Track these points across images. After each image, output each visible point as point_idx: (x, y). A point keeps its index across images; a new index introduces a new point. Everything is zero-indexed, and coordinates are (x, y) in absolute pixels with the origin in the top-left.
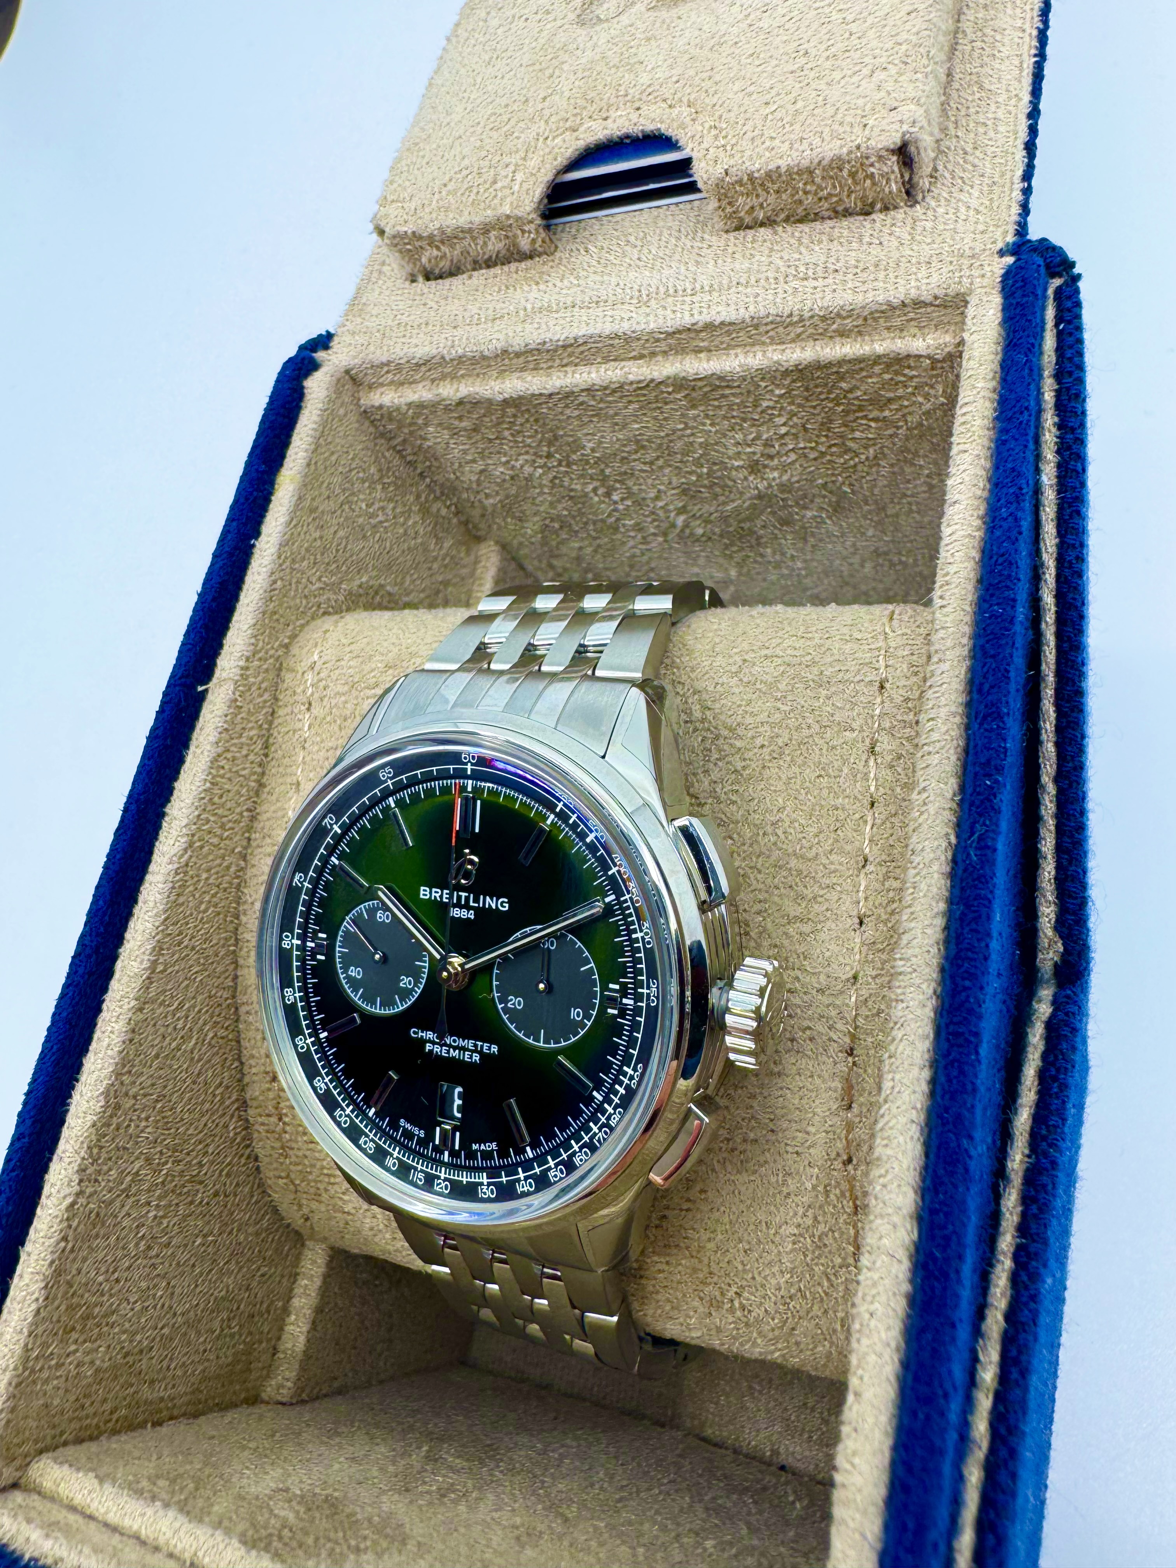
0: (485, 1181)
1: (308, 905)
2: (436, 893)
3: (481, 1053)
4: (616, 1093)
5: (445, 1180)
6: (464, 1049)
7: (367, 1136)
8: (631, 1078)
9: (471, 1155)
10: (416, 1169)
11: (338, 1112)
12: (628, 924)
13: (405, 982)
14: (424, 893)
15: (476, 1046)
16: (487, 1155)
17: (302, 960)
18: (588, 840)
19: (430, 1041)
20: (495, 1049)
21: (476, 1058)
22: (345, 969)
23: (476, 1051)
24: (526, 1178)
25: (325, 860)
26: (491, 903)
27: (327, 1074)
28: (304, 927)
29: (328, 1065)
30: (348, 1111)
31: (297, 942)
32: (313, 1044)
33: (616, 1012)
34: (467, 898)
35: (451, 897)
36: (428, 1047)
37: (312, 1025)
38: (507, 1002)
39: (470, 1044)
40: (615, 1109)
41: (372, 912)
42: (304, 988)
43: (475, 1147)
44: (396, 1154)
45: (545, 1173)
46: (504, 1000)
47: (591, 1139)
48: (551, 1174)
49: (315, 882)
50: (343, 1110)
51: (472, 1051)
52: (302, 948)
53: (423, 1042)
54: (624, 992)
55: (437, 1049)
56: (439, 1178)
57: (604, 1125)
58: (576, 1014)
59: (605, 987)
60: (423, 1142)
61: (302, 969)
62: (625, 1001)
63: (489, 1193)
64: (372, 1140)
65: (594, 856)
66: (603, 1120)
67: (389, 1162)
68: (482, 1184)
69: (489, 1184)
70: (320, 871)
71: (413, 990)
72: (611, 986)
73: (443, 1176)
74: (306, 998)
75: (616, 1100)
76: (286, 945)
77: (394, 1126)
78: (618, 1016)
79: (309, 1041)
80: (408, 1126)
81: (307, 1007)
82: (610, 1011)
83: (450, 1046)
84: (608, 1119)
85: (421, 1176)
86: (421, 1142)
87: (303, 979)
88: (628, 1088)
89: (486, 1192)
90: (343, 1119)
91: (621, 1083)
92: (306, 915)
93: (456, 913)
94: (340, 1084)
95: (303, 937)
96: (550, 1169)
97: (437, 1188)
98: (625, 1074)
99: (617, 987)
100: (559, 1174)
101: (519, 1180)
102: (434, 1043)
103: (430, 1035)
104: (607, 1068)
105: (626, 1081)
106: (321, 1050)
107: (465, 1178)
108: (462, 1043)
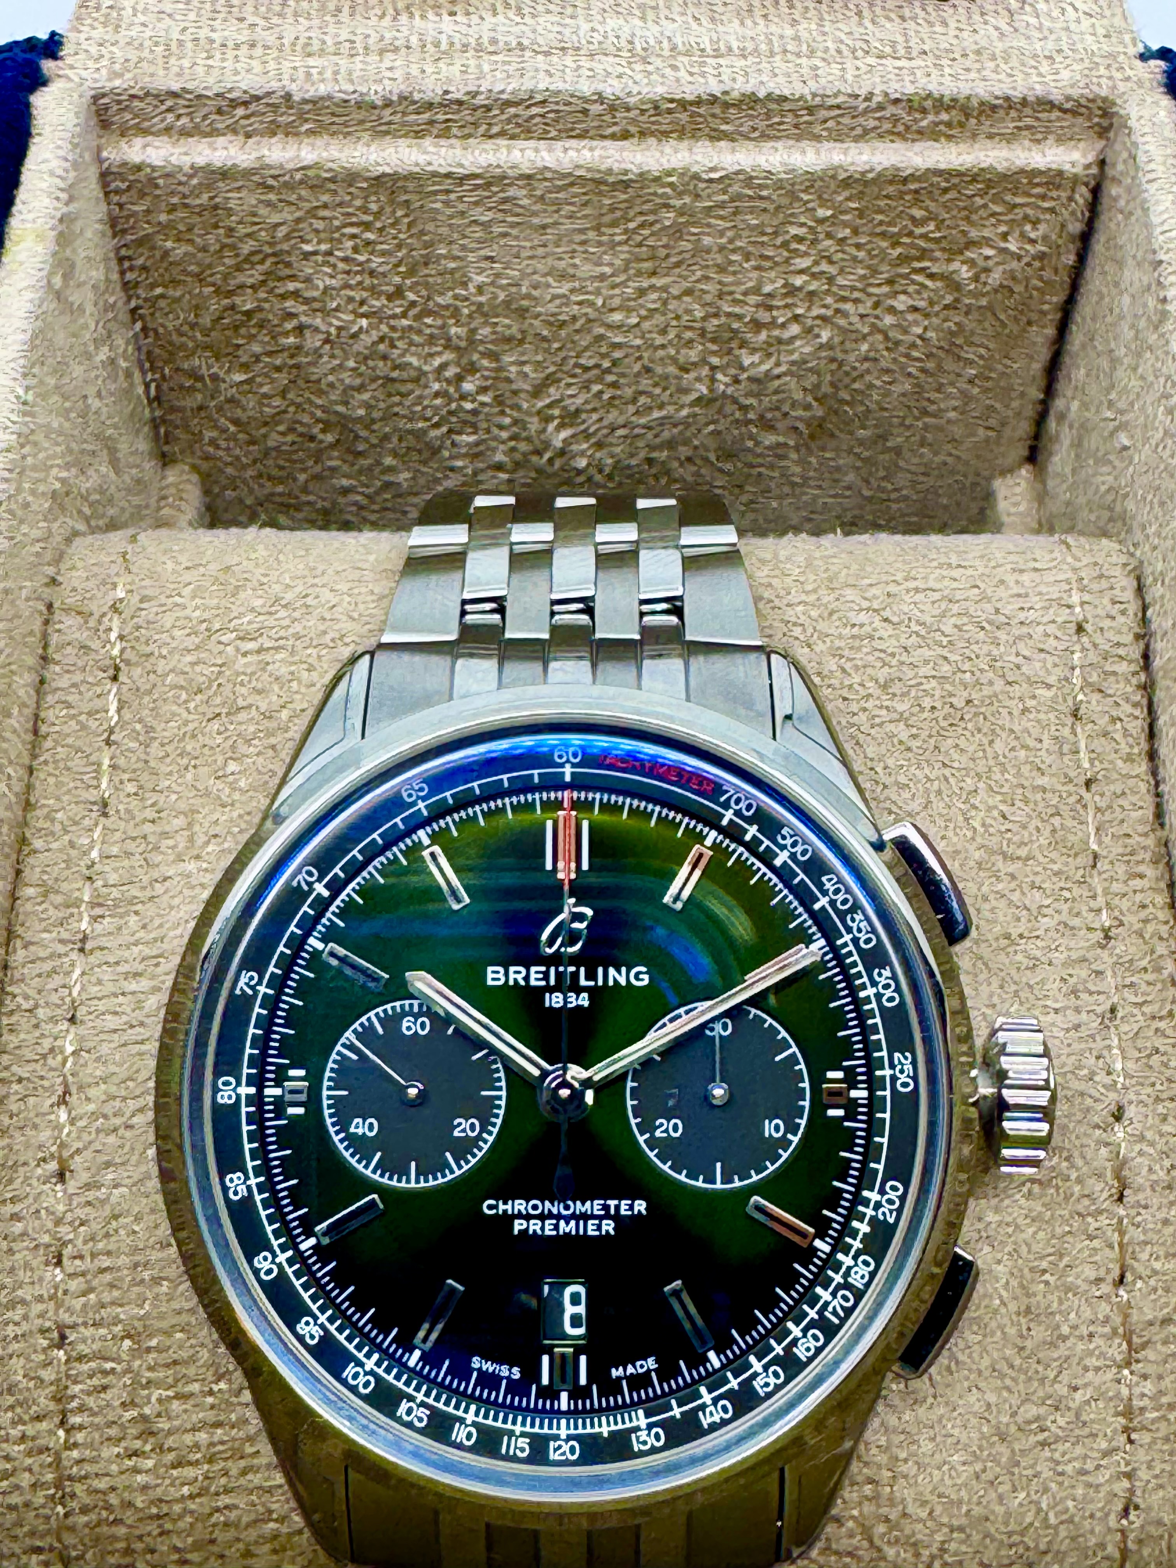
0: (643, 1422)
1: (267, 1024)
2: (517, 974)
3: (617, 1218)
4: (854, 1234)
5: (569, 1438)
6: (585, 1217)
7: (411, 1399)
8: (878, 1205)
9: (611, 1388)
10: (511, 1433)
11: (350, 1371)
12: (849, 979)
13: (463, 1127)
14: (494, 976)
15: (606, 1208)
16: (639, 1382)
17: (257, 1119)
18: (778, 862)
19: (520, 1216)
20: (640, 1206)
21: (608, 1226)
22: (343, 1125)
23: (607, 1216)
24: (715, 1401)
25: (298, 944)
26: (617, 976)
27: (322, 1309)
28: (259, 1062)
29: (322, 1292)
30: (370, 1364)
31: (246, 1090)
32: (290, 1262)
33: (840, 1112)
34: (575, 976)
35: (546, 976)
36: (518, 1226)
37: (285, 1230)
38: (653, 1129)
39: (596, 1206)
40: (855, 1258)
41: (392, 1022)
42: (264, 1169)
43: (615, 1373)
44: (470, 1417)
45: (747, 1385)
46: (647, 1127)
47: (820, 1313)
48: (757, 1384)
49: (279, 984)
50: (360, 1364)
51: (601, 1218)
52: (258, 1100)
53: (508, 1219)
54: (851, 1081)
55: (535, 1226)
56: (556, 1438)
57: (839, 1287)
58: (772, 1128)
59: (817, 1080)
60: (517, 1388)
61: (259, 1136)
62: (854, 1094)
63: (651, 1441)
64: (423, 1404)
65: (788, 885)
66: (838, 1279)
67: (460, 1434)
68: (637, 1429)
69: (650, 1427)
70: (287, 964)
71: (479, 1138)
72: (831, 1075)
73: (563, 1433)
74: (268, 1186)
75: (857, 1244)
76: (225, 1098)
77: (461, 1371)
78: (846, 1118)
79: (282, 1258)
80: (489, 1367)
81: (274, 1201)
82: (831, 1113)
83: (559, 1217)
84: (847, 1274)
85: (523, 1442)
86: (515, 1388)
87: (261, 1153)
88: (873, 1221)
89: (644, 1440)
90: (362, 1379)
91: (861, 1218)
92: (262, 1043)
93: (555, 1000)
94: (348, 1322)
95: (258, 1081)
96: (755, 1375)
97: (554, 1456)
98: (866, 1202)
99: (840, 1075)
100: (772, 1380)
101: (703, 1407)
102: (528, 1217)
103: (520, 1205)
104: (833, 1199)
105: (870, 1212)
106: (305, 1270)
107: (604, 1428)
108: (579, 1207)
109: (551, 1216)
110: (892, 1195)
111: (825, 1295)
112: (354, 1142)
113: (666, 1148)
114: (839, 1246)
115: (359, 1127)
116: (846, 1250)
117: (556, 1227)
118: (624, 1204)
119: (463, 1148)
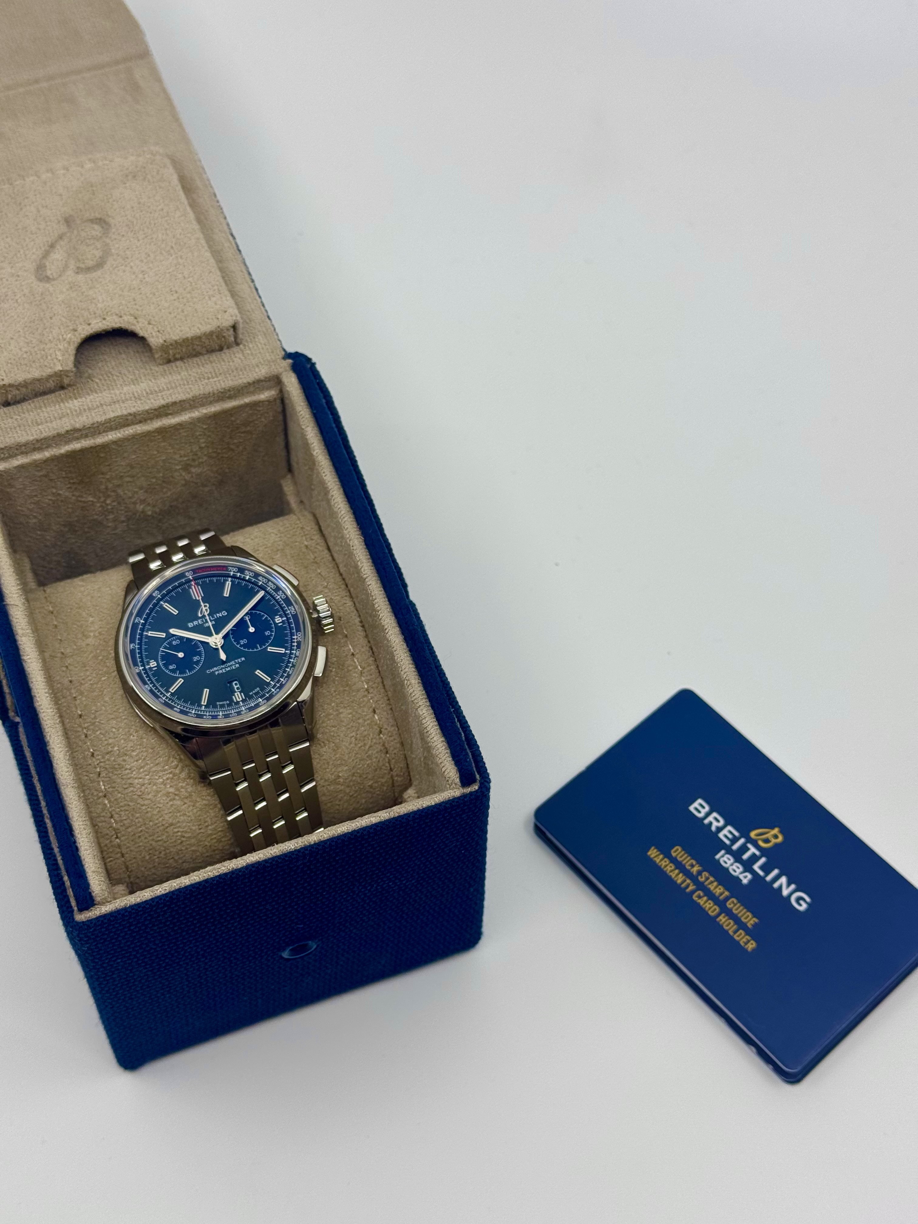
109: (223, 668)
110: (299, 635)
111: (292, 660)
112: (171, 671)
113: (244, 646)
114: (291, 650)
115: (171, 667)
116: (293, 650)
117: (225, 670)
118: (239, 660)
119: (197, 663)
